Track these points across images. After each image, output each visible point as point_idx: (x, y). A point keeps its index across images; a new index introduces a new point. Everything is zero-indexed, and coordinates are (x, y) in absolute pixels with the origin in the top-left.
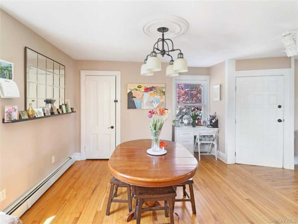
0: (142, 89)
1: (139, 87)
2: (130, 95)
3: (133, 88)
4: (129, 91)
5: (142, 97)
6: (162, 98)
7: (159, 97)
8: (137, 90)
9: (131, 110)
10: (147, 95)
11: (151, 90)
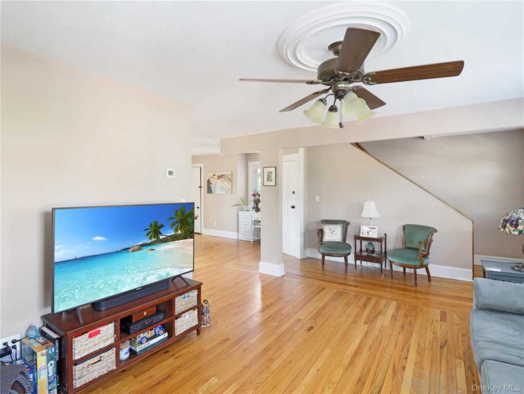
0: (216, 177)
1: (214, 175)
2: (209, 181)
3: (210, 176)
4: (208, 179)
5: (216, 184)
6: (229, 184)
7: (226, 183)
8: (212, 178)
9: (210, 195)
10: (219, 181)
11: (222, 178)
